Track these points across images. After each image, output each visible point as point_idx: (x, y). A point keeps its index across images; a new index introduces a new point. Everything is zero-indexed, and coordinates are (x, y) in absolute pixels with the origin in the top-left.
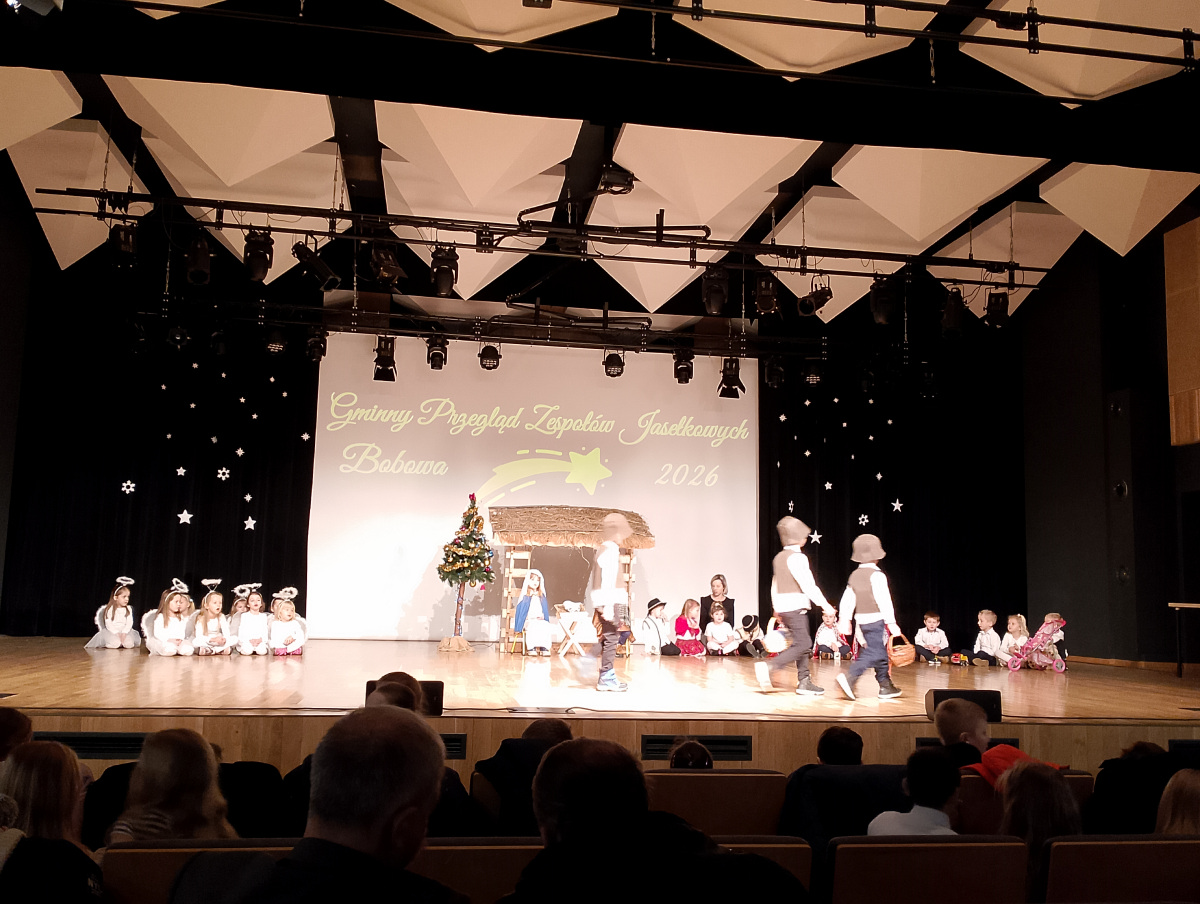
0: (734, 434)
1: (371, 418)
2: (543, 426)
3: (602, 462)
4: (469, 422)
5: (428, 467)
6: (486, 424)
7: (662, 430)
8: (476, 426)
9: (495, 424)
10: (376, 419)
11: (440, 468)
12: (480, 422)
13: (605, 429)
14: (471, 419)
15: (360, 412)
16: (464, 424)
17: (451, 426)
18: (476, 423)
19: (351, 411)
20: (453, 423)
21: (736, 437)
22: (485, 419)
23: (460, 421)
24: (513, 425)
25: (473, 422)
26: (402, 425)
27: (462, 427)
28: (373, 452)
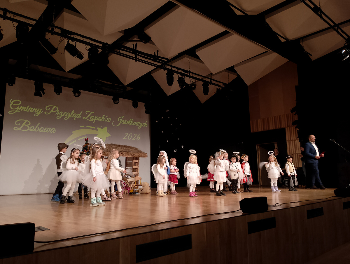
0: (144, 125)
1: (26, 110)
2: (89, 118)
3: (108, 131)
4: (64, 115)
5: (49, 130)
6: (69, 116)
7: (125, 122)
8: (66, 117)
9: (73, 116)
10: (28, 111)
11: (53, 131)
12: (68, 115)
13: (108, 121)
14: (64, 114)
15: (22, 108)
16: (62, 115)
17: (57, 116)
18: (66, 115)
19: (18, 107)
20: (58, 115)
21: (144, 126)
22: (69, 114)
23: (60, 114)
24: (79, 117)
25: (65, 115)
26: (39, 114)
27: (61, 117)
28: (27, 123)
